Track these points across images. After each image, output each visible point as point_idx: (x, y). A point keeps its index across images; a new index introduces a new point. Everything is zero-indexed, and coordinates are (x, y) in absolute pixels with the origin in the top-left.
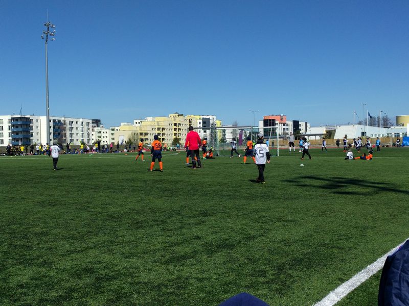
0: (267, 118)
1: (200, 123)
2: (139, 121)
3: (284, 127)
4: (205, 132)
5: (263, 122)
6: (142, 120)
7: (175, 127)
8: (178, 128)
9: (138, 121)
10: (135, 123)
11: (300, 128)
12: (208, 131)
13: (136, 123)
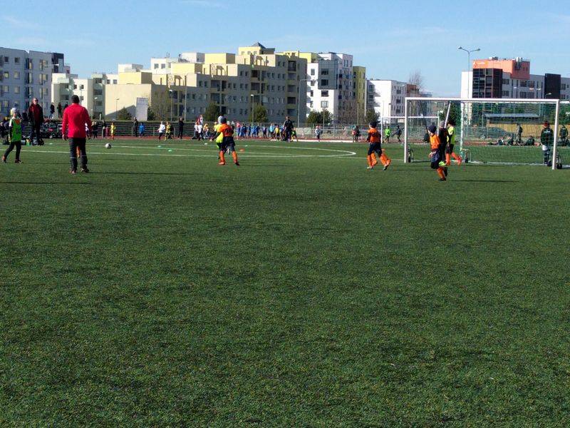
0: (481, 65)
1: (313, 72)
2: (164, 61)
3: (525, 89)
4: (325, 94)
5: (471, 74)
6: (170, 60)
7: (255, 80)
8: (261, 82)
9: (161, 61)
10: (153, 66)
11: (562, 92)
12: (331, 92)
13: (156, 66)
